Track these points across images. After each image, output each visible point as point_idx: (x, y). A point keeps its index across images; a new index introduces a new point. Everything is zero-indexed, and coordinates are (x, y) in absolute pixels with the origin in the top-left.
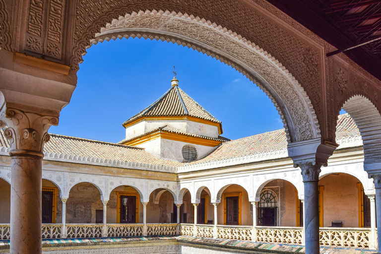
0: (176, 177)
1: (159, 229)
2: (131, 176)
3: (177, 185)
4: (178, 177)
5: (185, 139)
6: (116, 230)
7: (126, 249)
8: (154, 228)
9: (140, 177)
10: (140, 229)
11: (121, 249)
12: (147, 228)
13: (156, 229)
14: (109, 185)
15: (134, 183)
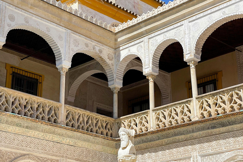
0: (114, 40)
1: (86, 119)
2: (43, 16)
3: (113, 55)
4: (116, 40)
5: (114, 14)
6: (13, 103)
7: (29, 139)
8: (77, 117)
9: (58, 22)
10: (53, 112)
11: (21, 138)
12: (66, 114)
13: (81, 119)
14: (7, 18)
15: (48, 29)
